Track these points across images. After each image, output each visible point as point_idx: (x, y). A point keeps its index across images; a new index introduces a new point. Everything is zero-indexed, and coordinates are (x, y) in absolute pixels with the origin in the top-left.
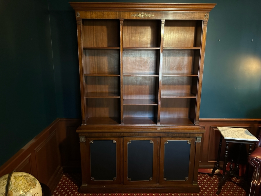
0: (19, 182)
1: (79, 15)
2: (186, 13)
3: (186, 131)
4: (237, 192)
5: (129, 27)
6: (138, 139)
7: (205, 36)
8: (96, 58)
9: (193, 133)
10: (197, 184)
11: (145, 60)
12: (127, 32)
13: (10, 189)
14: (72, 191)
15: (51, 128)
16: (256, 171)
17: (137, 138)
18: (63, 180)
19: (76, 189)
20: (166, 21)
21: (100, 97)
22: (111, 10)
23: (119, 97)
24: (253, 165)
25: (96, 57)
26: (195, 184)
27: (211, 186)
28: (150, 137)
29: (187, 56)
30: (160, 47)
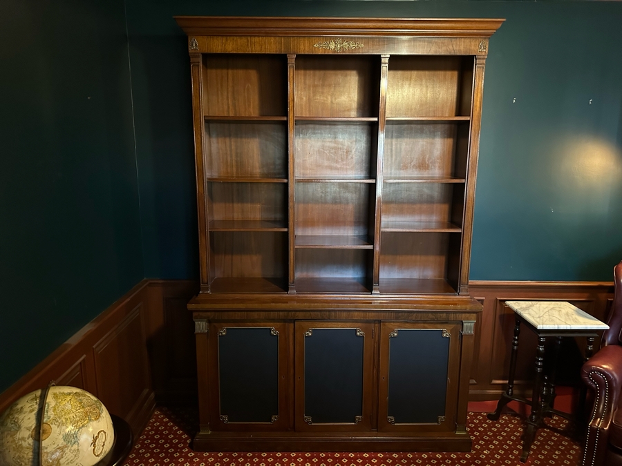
0: (64, 405)
1: (197, 45)
2: (436, 40)
3: (439, 308)
4: (559, 450)
5: (308, 72)
6: (329, 326)
7: (479, 91)
8: (232, 143)
9: (454, 312)
10: (466, 431)
11: (345, 147)
12: (305, 83)
13: (45, 420)
14: (175, 447)
15: (128, 300)
16: (600, 399)
17: (325, 324)
18: (155, 422)
19: (185, 443)
20: (392, 58)
21: (242, 230)
22: (267, 35)
23: (286, 230)
24: (594, 386)
25: (233, 140)
26: (460, 431)
27: (498, 437)
28: (356, 321)
29: (441, 137)
30: (378, 116)
